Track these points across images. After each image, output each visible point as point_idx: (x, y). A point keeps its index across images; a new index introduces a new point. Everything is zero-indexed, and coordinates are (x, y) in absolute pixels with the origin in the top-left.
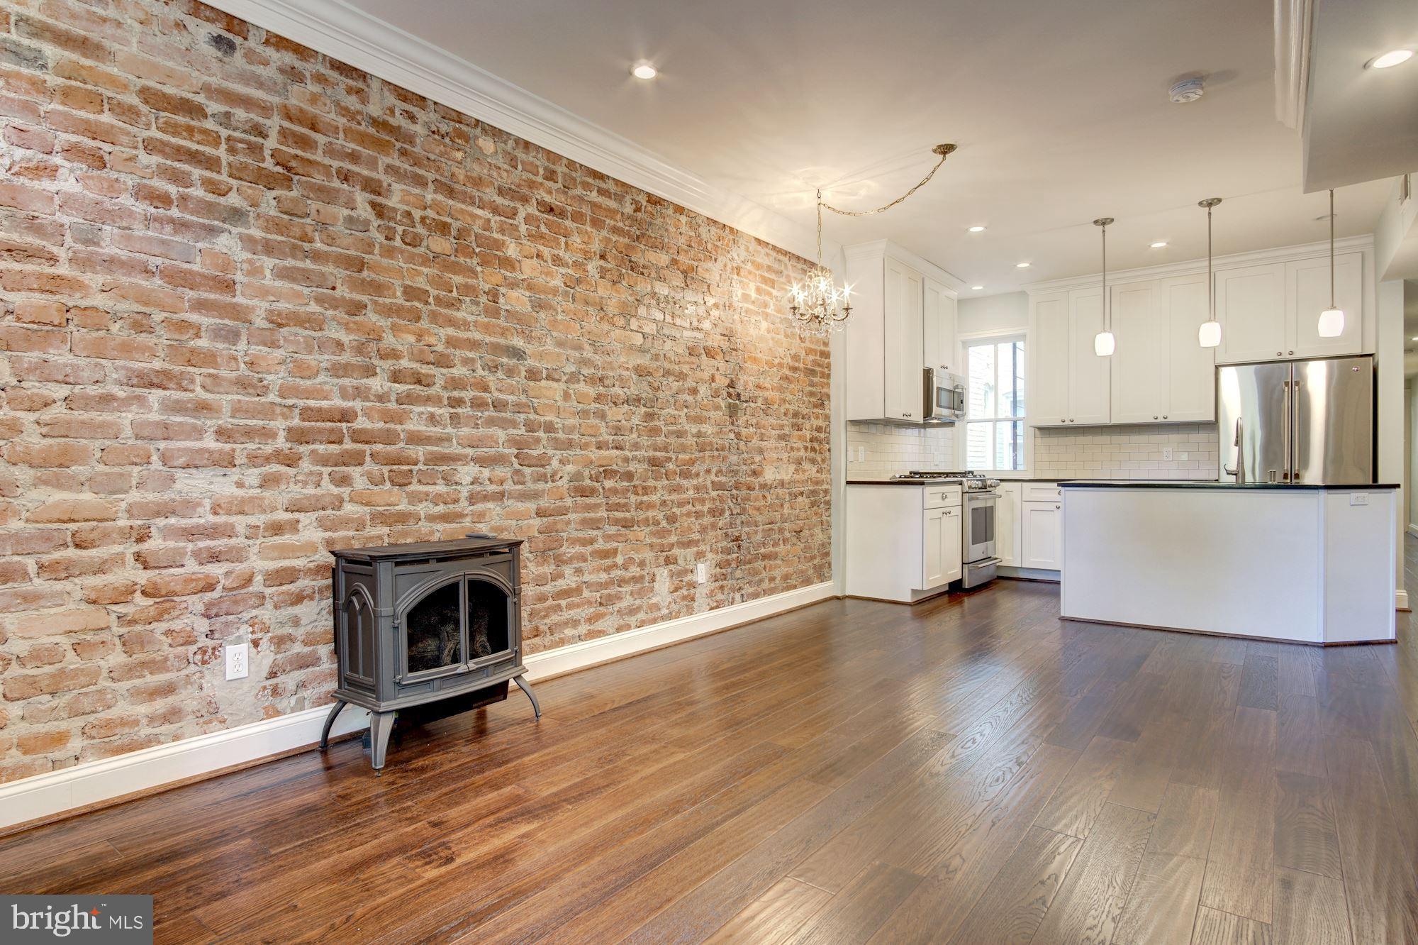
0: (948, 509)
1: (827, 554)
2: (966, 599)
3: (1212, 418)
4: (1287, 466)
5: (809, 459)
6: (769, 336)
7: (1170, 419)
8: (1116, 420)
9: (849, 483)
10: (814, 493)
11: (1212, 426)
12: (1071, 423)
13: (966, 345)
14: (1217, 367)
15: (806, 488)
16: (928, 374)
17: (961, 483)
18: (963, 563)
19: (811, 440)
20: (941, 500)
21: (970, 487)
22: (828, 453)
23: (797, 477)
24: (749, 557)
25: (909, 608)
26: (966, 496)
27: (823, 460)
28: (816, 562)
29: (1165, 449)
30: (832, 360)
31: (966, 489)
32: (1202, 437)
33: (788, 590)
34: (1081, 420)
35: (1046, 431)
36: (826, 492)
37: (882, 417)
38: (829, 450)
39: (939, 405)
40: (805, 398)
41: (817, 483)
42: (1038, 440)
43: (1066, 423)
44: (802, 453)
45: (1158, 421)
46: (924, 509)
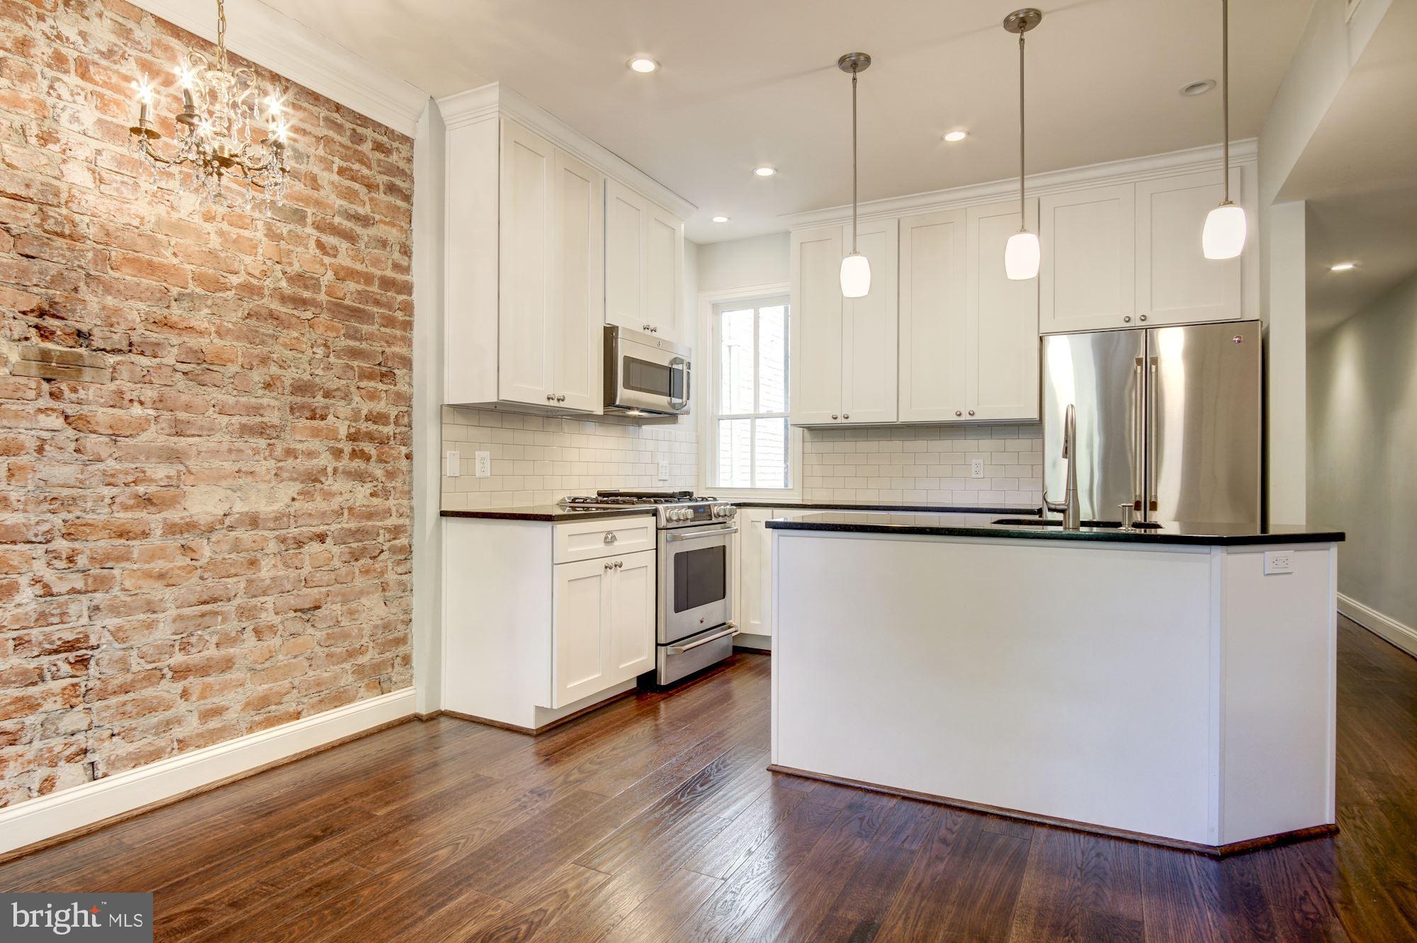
0: (618, 560)
1: (402, 641)
2: (662, 705)
3: (1034, 415)
4: (1139, 491)
5: (344, 472)
6: (208, 227)
7: (980, 416)
8: (907, 417)
9: (444, 514)
10: (358, 534)
11: (1033, 427)
12: (845, 421)
13: (717, 308)
14: (1041, 339)
15: (334, 527)
16: (610, 334)
17: (655, 513)
18: (657, 645)
19: (352, 438)
20: (602, 545)
21: (669, 520)
22: (404, 462)
23: (302, 506)
24: (120, 679)
25: (531, 741)
26: (663, 534)
27: (391, 475)
28: (362, 660)
29: (974, 461)
30: (415, 297)
31: (663, 523)
32: (1021, 444)
33: (272, 725)
34: (860, 416)
35: (817, 431)
36: (396, 531)
37: (494, 399)
38: (409, 457)
39: (627, 385)
40: (332, 359)
41: (370, 516)
42: (808, 445)
43: (838, 421)
44: (325, 460)
45: (962, 418)
46: (553, 564)
